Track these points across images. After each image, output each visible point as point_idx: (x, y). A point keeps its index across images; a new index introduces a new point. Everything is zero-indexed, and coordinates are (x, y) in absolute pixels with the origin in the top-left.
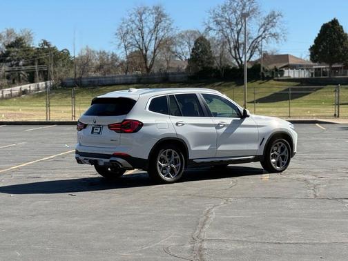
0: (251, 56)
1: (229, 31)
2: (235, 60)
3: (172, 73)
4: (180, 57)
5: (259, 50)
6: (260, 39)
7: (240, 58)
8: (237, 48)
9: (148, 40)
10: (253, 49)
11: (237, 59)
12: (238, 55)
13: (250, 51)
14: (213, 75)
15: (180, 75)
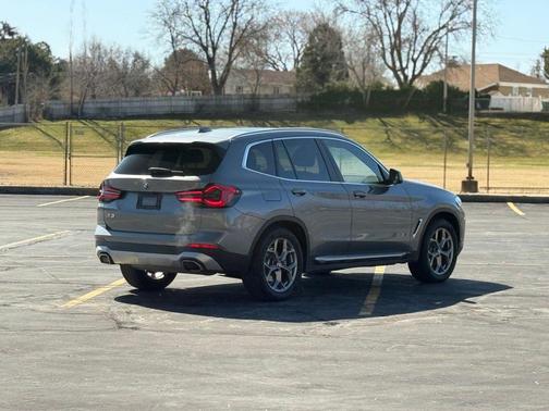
0: (424, 65)
1: (381, 14)
2: (391, 73)
3: (266, 96)
4: (274, 64)
5: (440, 55)
6: (443, 32)
7: (403, 70)
8: (396, 48)
9: (218, 29)
10: (429, 51)
11: (395, 72)
12: (398, 64)
13: (422, 56)
14: (347, 101)
15: (282, 101)
